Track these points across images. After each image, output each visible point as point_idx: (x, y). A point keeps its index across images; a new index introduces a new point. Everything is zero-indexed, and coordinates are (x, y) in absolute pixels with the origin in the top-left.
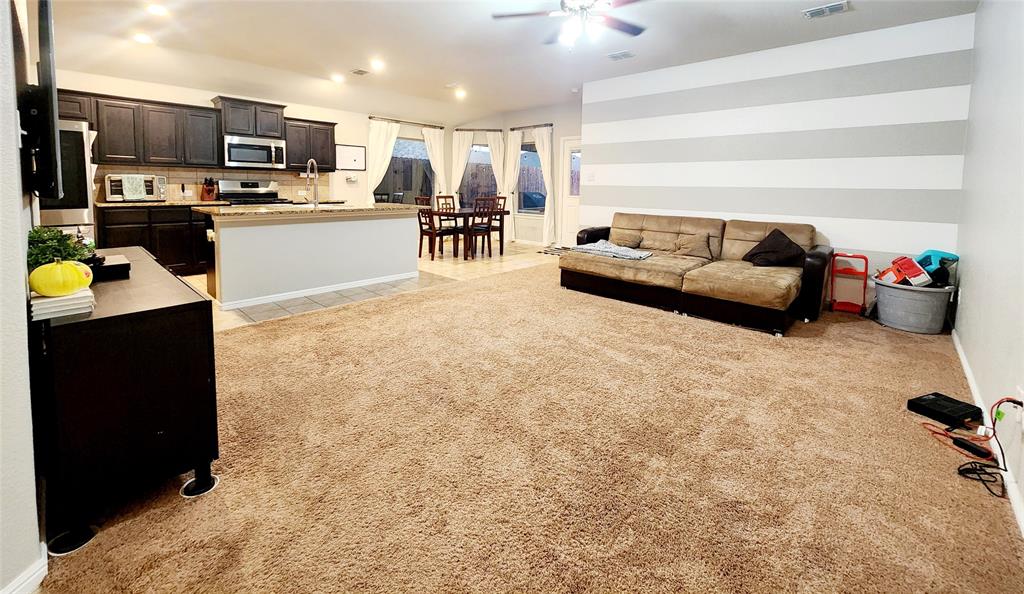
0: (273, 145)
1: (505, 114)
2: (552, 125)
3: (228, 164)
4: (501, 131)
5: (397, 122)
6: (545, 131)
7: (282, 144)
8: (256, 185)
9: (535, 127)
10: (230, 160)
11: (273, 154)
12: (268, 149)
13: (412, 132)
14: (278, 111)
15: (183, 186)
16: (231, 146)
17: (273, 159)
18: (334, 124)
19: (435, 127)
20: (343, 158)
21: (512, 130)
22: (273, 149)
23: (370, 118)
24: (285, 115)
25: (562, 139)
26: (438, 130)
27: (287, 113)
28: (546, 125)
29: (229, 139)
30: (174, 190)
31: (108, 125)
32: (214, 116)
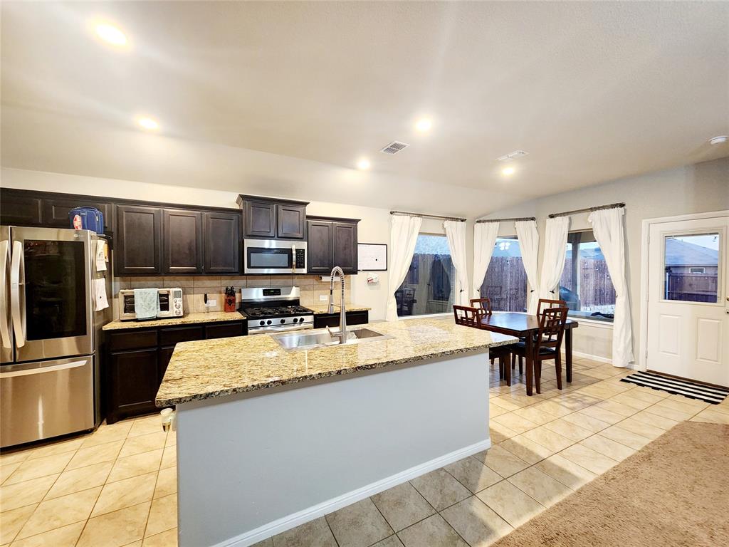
0: (294, 248)
1: (540, 199)
2: (622, 205)
3: (247, 271)
4: (533, 219)
5: (419, 215)
6: (615, 213)
7: (303, 245)
8: (277, 292)
9: (592, 209)
10: (249, 267)
11: (294, 257)
12: (289, 251)
13: (434, 226)
14: (300, 208)
15: (206, 296)
16: (251, 250)
17: (294, 263)
18: (356, 221)
19: (457, 220)
20: (366, 257)
21: (552, 216)
22: (294, 252)
23: (391, 213)
24: (307, 214)
25: (644, 223)
26: (460, 223)
27: (310, 211)
28: (613, 206)
29: (249, 243)
30: (198, 301)
31: (127, 232)
32: (235, 217)
